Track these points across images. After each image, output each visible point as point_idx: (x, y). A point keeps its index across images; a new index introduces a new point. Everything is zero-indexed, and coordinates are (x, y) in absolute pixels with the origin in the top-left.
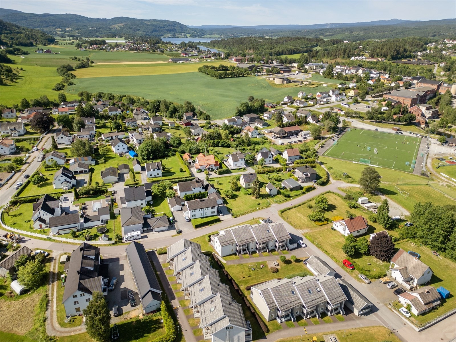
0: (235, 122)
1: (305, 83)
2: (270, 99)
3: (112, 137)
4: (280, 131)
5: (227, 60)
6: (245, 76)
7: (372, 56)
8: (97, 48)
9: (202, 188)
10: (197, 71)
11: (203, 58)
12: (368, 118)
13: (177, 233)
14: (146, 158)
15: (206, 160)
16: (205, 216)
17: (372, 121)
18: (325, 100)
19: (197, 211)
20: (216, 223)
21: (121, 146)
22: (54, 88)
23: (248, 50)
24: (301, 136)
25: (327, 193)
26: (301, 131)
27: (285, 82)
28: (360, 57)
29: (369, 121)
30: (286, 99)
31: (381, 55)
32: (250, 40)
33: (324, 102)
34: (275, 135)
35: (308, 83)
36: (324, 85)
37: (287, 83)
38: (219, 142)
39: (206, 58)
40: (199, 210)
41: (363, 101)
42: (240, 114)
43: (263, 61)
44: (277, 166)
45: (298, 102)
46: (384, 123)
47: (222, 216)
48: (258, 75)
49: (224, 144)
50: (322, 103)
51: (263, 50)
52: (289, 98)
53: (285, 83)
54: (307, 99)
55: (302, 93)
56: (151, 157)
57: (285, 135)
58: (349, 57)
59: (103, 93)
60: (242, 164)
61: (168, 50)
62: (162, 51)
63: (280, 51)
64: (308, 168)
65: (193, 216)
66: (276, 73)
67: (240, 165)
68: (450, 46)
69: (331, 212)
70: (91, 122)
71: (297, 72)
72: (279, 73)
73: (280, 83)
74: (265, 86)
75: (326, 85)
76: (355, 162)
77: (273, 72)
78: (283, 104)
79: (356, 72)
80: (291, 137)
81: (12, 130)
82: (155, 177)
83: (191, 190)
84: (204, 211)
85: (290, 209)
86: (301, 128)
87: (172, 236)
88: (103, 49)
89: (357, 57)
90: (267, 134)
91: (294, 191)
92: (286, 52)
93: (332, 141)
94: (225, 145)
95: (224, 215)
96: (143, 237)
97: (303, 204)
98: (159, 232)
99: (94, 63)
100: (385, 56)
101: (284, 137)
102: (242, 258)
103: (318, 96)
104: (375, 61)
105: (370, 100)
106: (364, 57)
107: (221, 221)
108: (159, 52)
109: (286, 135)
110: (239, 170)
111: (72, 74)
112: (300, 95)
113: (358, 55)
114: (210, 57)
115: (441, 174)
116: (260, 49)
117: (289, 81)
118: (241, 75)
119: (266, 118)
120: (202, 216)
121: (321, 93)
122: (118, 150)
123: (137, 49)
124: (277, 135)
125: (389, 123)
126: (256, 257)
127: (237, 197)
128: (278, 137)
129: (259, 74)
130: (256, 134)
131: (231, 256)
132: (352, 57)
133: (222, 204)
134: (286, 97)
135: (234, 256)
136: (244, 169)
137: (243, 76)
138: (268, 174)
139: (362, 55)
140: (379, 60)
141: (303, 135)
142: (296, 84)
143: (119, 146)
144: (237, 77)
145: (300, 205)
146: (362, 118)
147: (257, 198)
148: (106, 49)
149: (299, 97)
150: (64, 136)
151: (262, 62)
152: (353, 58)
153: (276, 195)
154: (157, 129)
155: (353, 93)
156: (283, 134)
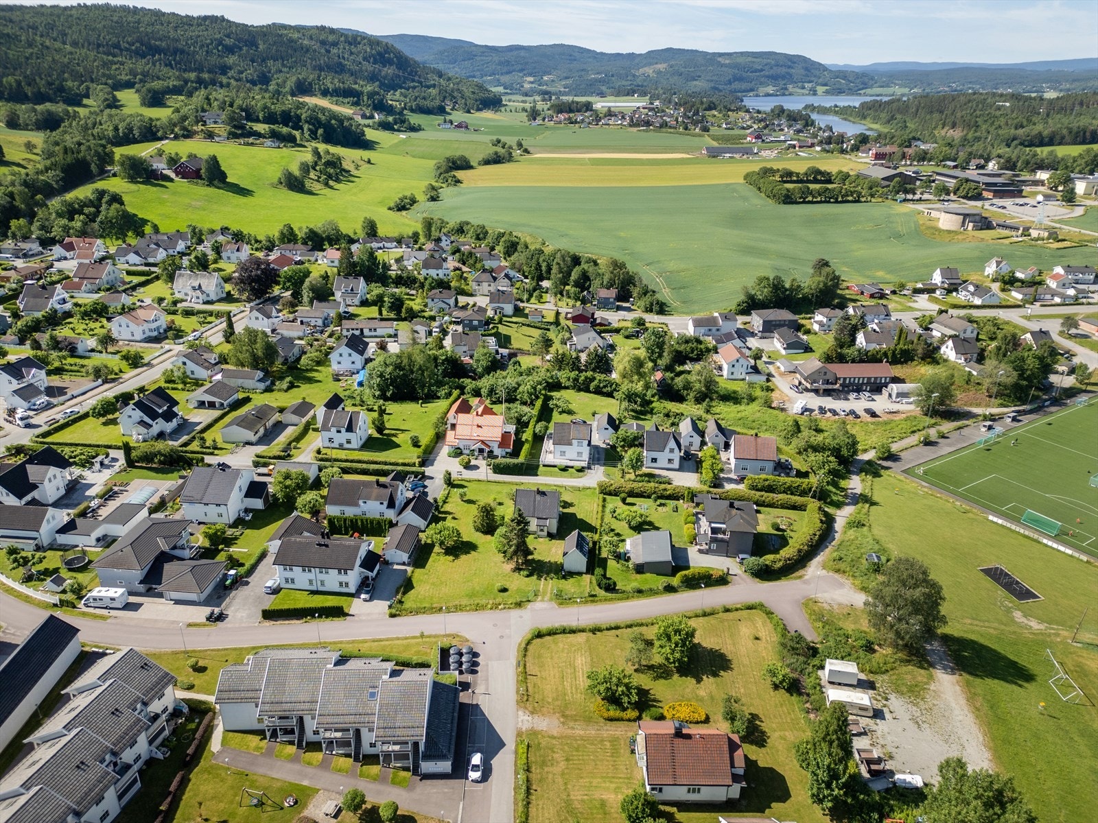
0: (714, 329)
1: (1034, 233)
2: (890, 272)
3: (362, 330)
4: (818, 371)
5: (852, 157)
6: (863, 199)
8: (565, 119)
9: (386, 503)
10: (742, 181)
11: (794, 147)
13: (208, 619)
15: (478, 426)
16: (321, 589)
18: (1071, 292)
19: (297, 570)
20: (327, 617)
21: (345, 355)
22: (392, 205)
23: (947, 128)
24: (890, 395)
25: (750, 608)
26: (896, 380)
27: (971, 225)
30: (937, 278)
32: (969, 101)
33: (1064, 296)
35: (1045, 234)
37: (976, 228)
38: (593, 379)
39: (800, 147)
40: (304, 570)
42: (750, 305)
43: (955, 160)
44: (687, 480)
45: (971, 288)
47: (365, 600)
48: (905, 200)
49: (605, 387)
50: (1057, 300)
51: (991, 129)
52: (948, 272)
53: (970, 228)
54: (1009, 282)
55: (998, 263)
56: (389, 394)
57: (830, 387)
59: (468, 223)
60: (580, 454)
61: (724, 126)
62: (706, 129)
63: (1046, 133)
64: (734, 511)
65: (287, 581)
66: (966, 198)
67: (575, 456)
69: (690, 681)
70: (352, 290)
71: (1040, 198)
72: (977, 197)
73: (952, 228)
74: (903, 231)
76: (995, 519)
77: (958, 193)
78: (917, 291)
80: (852, 396)
81: (194, 289)
82: (341, 447)
83: (357, 505)
84: (314, 574)
85: (573, 631)
86: (897, 371)
87: (190, 625)
88: (576, 122)
90: (782, 374)
91: (648, 575)
92: (1063, 138)
93: (984, 429)
94: (605, 390)
95: (371, 599)
96: (128, 607)
97: (630, 626)
98: (178, 602)
99: (529, 153)
101: (827, 393)
102: (269, 753)
103: (1055, 277)
107: (348, 615)
108: (697, 130)
109: (837, 386)
110: (565, 469)
111: (454, 176)
112: (991, 269)
114: (813, 145)
116: (984, 127)
117: (984, 224)
118: (850, 198)
119: (816, 327)
120: (314, 588)
121: (1068, 269)
122: (339, 363)
123: (648, 123)
124: (806, 383)
126: (309, 764)
127: (467, 553)
128: (808, 390)
129: (910, 196)
130: (744, 370)
131: (250, 737)
133: (404, 564)
134: (938, 271)
135: (254, 740)
136: (581, 470)
137: (855, 201)
138: (629, 500)
141: (894, 396)
142: (1006, 232)
143: (341, 355)
144: (837, 202)
145: (617, 628)
147: (518, 569)
148: (583, 121)
149: (986, 274)
150: (260, 316)
151: (949, 163)
153: (580, 574)
154: (476, 323)
156: (828, 382)
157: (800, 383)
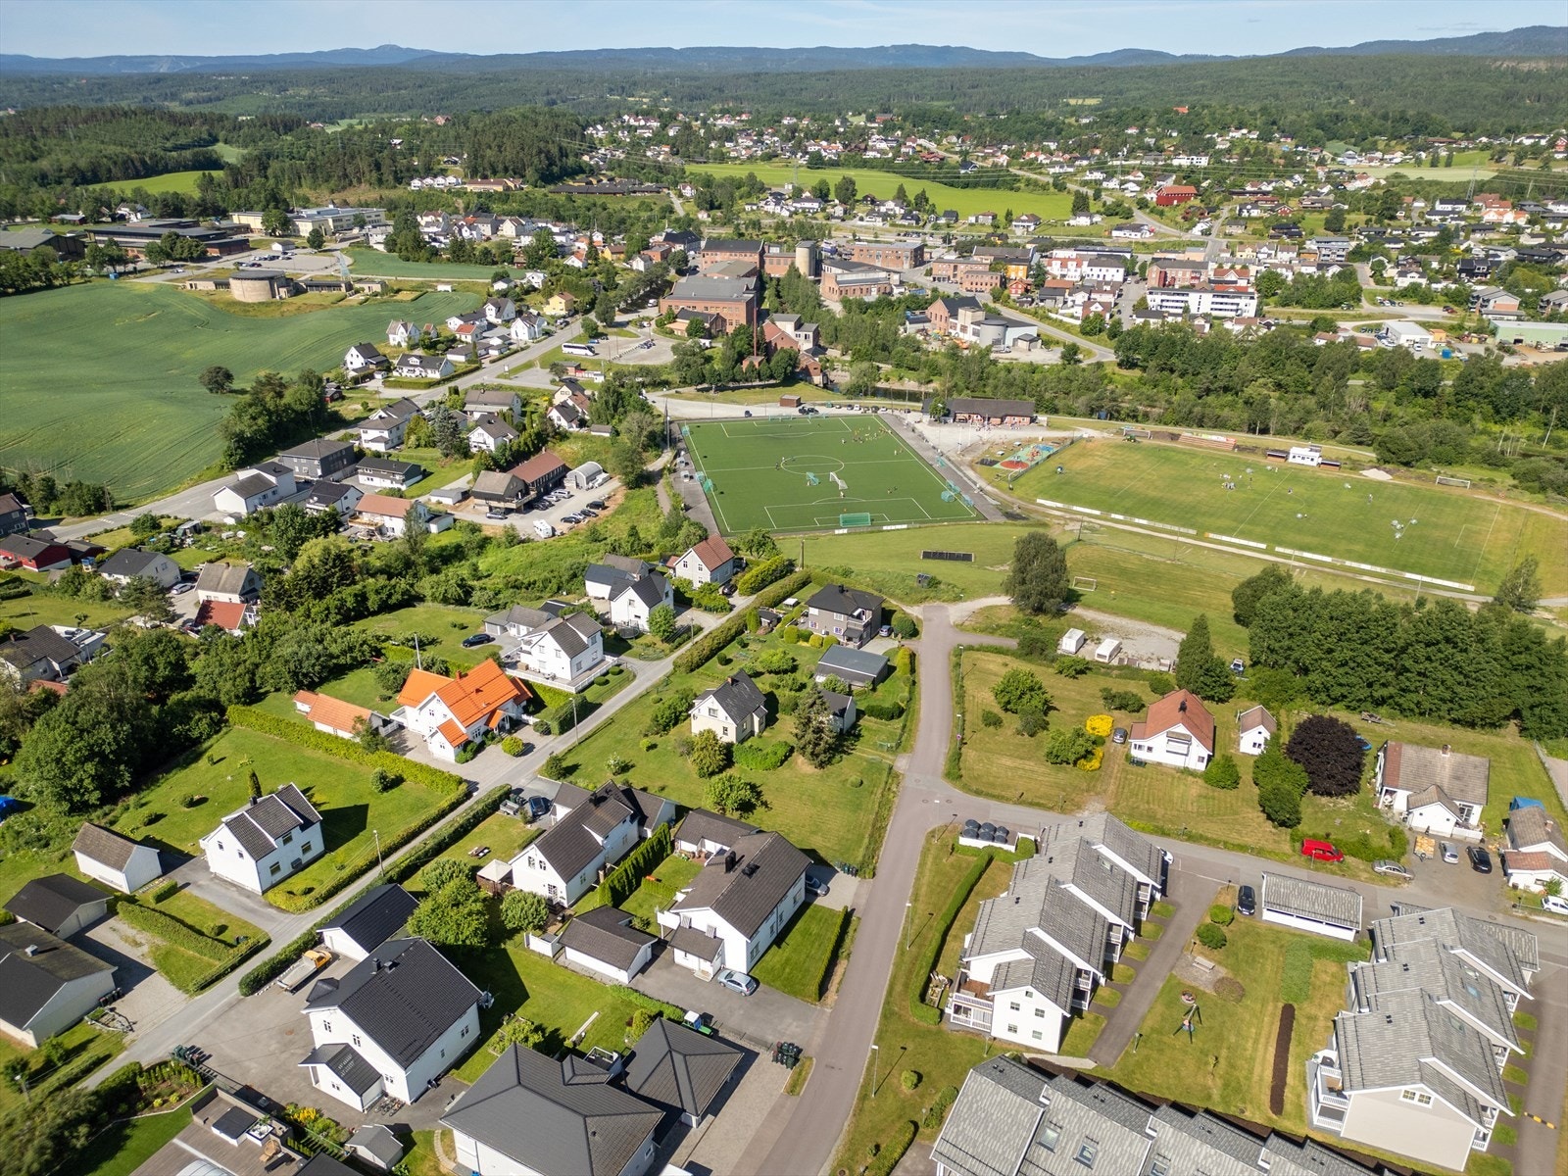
1: (364, 288)
4: (508, 484)
6: (57, 283)
7: (475, 172)
9: (628, 819)
12: (684, 382)
13: (787, 1065)
14: (94, 797)
17: (702, 390)
18: (493, 341)
19: (766, 923)
24: (578, 485)
25: (959, 654)
26: (566, 468)
28: (440, 180)
29: (691, 390)
30: (355, 361)
31: (506, 170)
33: (496, 348)
34: (494, 504)
35: (377, 288)
36: (441, 288)
40: (771, 917)
41: (610, 330)
43: (65, 211)
45: (415, 361)
46: (733, 389)
47: (826, 893)
48: (120, 275)
49: (390, 596)
50: (495, 353)
52: (366, 350)
53: (284, 295)
54: (430, 346)
55: (405, 326)
57: (527, 499)
58: (401, 178)
64: (848, 595)
65: (752, 955)
66: (193, 260)
68: (648, 134)
72: (203, 258)
73: (263, 299)
74: (201, 315)
75: (448, 288)
77: (176, 254)
79: (495, 230)
80: (551, 499)
82: (298, 867)
83: (599, 849)
85: (959, 754)
86: (555, 458)
87: (791, 1092)
89: (428, 181)
90: (456, 508)
91: (880, 688)
93: (687, 480)
94: (393, 600)
95: (829, 888)
100: (519, 173)
101: (530, 506)
103: (459, 329)
104: (500, 189)
105: (628, 323)
106: (451, 179)
109: (533, 494)
110: (604, 681)
113: (429, 171)
115: (1039, 501)
117: (293, 286)
118: (37, 283)
120: (774, 936)
121: (461, 317)
124: (502, 505)
125: (749, 388)
127: (762, 794)
128: (509, 511)
129: (120, 269)
131: (1074, 1028)
132: (412, 178)
134: (353, 351)
135: (1080, 1022)
136: (621, 671)
137: (50, 286)
139: (443, 173)
140: (508, 188)
141: (576, 487)
142: (330, 293)
144: (18, 292)
145: (962, 729)
146: (666, 384)
147: (818, 764)
149: (392, 343)
152: (416, 183)
153: (856, 724)
155: (563, 306)
156: (522, 494)
157: (491, 508)
